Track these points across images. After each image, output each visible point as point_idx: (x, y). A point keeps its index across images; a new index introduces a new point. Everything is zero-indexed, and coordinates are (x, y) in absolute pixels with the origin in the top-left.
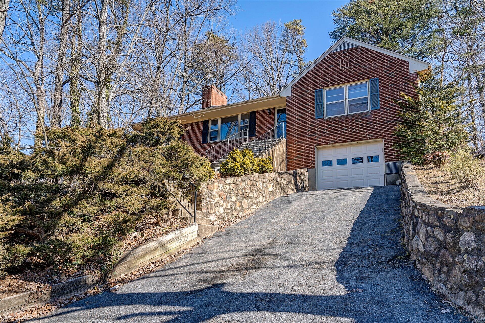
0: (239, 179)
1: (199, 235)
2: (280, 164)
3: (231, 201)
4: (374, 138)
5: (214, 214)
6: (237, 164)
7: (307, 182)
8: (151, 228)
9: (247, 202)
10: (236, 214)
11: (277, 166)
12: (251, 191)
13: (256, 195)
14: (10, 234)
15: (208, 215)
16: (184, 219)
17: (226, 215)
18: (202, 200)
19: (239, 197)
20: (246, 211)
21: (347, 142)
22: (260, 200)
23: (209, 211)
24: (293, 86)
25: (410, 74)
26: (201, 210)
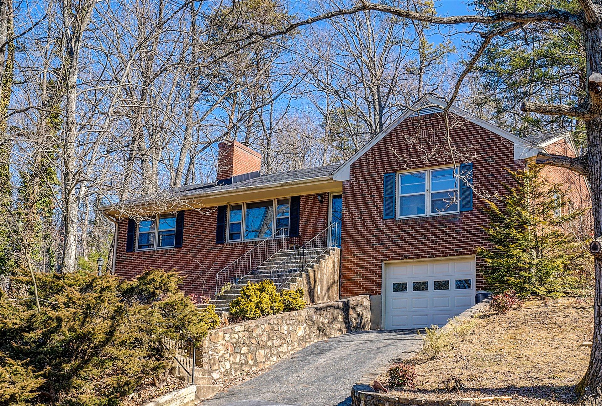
0: (252, 323)
1: (197, 397)
2: (328, 289)
3: (241, 354)
4: (464, 254)
5: (218, 371)
6: (251, 304)
7: (369, 316)
8: (147, 389)
9: (263, 353)
10: (246, 370)
11: (321, 292)
12: (269, 338)
13: (276, 342)
14: (38, 394)
15: (210, 372)
16: (182, 379)
17: (233, 372)
18: (204, 355)
19: (252, 348)
20: (261, 364)
21: (426, 257)
22: (284, 348)
23: (212, 368)
24: (353, 164)
25: (515, 161)
26: (202, 367)
